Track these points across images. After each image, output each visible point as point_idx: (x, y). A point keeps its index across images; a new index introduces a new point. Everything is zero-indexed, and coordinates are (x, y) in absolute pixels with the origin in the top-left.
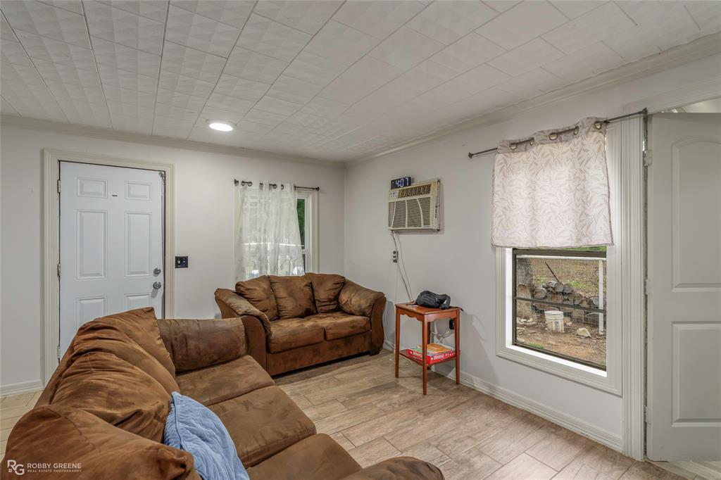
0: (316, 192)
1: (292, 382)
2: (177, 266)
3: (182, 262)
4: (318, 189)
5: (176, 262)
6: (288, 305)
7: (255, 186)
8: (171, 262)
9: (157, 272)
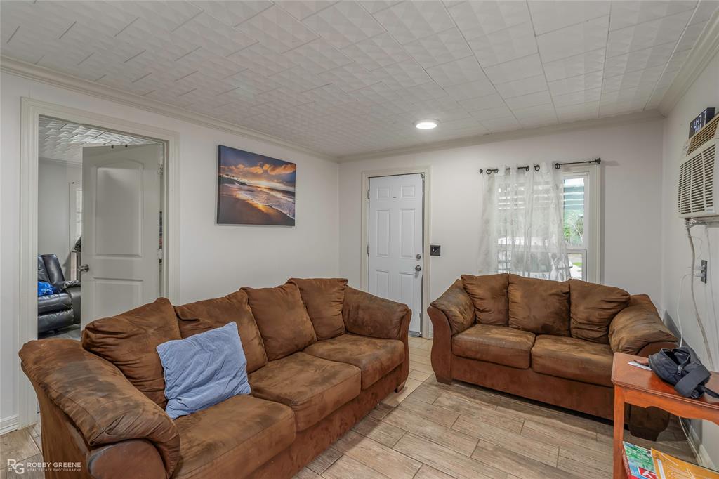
0: (598, 167)
1: (474, 398)
2: (432, 254)
3: (435, 250)
4: (598, 161)
5: (432, 250)
6: (520, 313)
7: (501, 173)
8: (428, 250)
9: (418, 257)
